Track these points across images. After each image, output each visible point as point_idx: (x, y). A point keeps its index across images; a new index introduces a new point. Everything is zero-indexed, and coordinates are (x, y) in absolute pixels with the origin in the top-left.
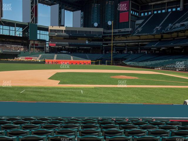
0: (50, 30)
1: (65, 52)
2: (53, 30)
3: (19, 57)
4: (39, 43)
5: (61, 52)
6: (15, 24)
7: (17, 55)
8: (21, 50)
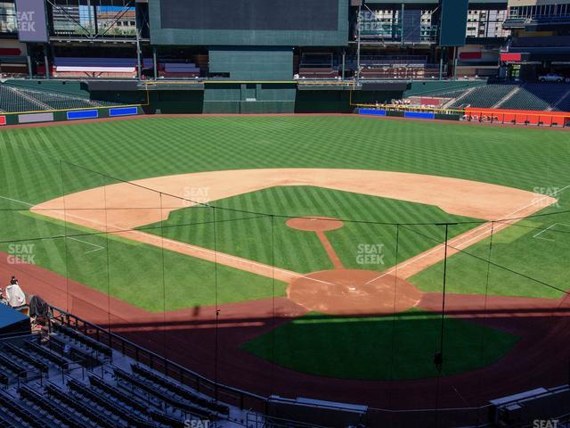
0: (512, 8)
1: (554, 78)
2: (525, 7)
3: (406, 98)
4: (483, 50)
5: (540, 78)
6: (403, 6)
7: (402, 92)
8: (416, 75)
